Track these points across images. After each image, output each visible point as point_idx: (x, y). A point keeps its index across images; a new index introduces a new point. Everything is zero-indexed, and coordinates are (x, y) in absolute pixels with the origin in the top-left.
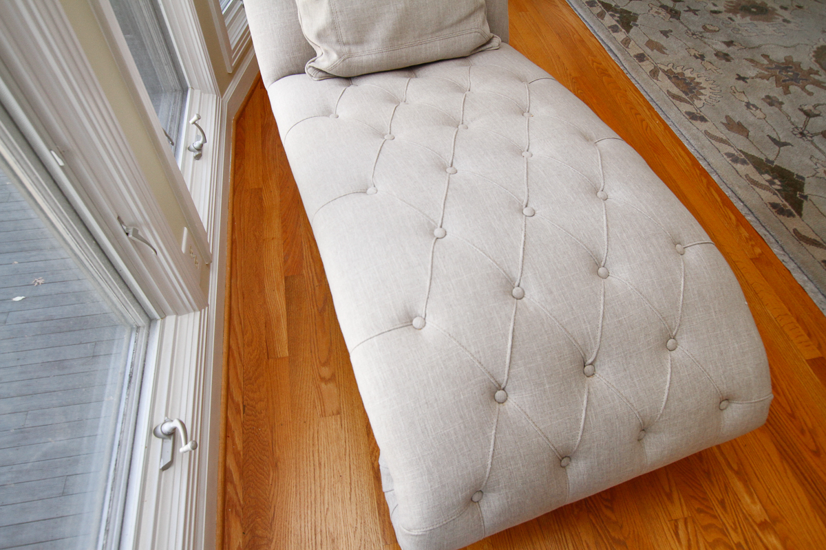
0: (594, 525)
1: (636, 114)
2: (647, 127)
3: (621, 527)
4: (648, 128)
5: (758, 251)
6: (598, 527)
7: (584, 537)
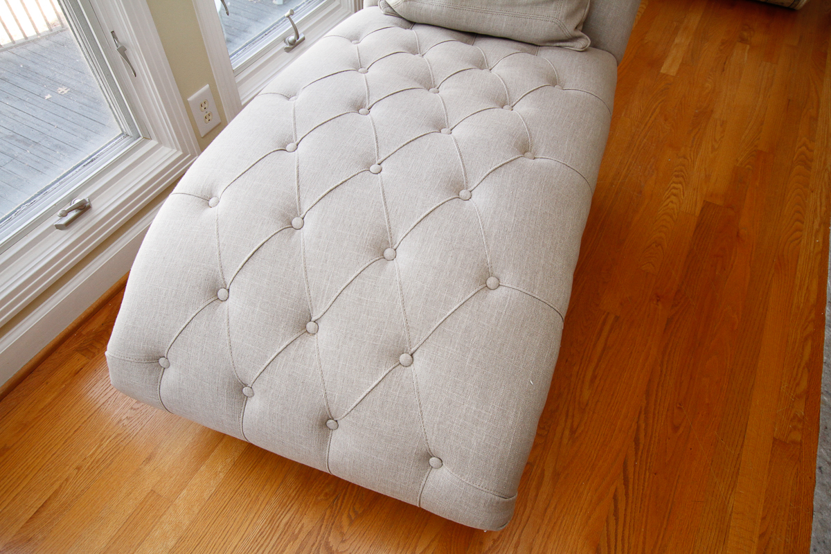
0: (323, 519)
1: (797, 220)
2: (797, 239)
3: (343, 541)
4: (797, 242)
5: (797, 436)
6: (325, 524)
7: (305, 520)
